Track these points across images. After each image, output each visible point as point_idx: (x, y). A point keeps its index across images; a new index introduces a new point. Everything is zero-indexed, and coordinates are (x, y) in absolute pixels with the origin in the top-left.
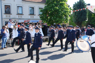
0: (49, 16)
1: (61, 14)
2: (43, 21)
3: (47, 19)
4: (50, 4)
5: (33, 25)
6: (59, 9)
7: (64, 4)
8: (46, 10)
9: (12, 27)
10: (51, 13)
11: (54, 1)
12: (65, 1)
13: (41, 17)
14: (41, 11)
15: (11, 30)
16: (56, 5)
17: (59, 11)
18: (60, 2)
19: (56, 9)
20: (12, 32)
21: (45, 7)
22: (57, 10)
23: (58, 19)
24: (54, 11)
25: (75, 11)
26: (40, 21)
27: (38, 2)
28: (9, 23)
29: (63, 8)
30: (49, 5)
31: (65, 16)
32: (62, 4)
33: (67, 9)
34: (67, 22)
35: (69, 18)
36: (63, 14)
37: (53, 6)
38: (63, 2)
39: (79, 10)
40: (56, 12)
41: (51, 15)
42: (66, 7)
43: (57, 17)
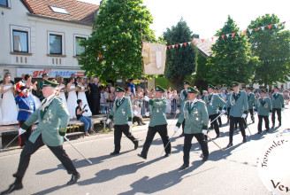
0: (104, 59)
2: (89, 72)
3: (100, 66)
4: (106, 25)
6: (133, 39)
7: (144, 26)
8: (96, 41)
11: (117, 18)
12: (147, 19)
13: (80, 62)
14: (83, 44)
16: (124, 29)
17: (133, 45)
18: (136, 21)
19: (124, 37)
21: (93, 33)
23: (129, 66)
24: (120, 44)
26: (79, 73)
30: (104, 28)
32: (138, 28)
37: (115, 30)
38: (144, 22)
40: (124, 48)
41: (110, 55)
42: (150, 35)
43: (127, 61)
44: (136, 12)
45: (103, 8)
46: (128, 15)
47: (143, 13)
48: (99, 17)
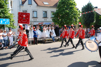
0: (60, 19)
1: (71, 17)
2: (55, 23)
3: (59, 21)
4: (61, 8)
5: (46, 27)
6: (69, 12)
8: (57, 13)
9: (28, 29)
10: (62, 15)
11: (64, 5)
12: (74, 5)
13: (53, 20)
14: (53, 14)
15: (27, 31)
16: (67, 9)
17: (69, 14)
18: (70, 6)
19: (66, 12)
20: (29, 33)
21: (57, 10)
22: (68, 13)
23: (68, 21)
24: (65, 14)
25: (84, 13)
26: (52, 23)
27: (50, 7)
28: (26, 25)
29: (73, 11)
31: (75, 18)
32: (72, 8)
33: (76, 12)
34: (76, 23)
35: (78, 20)
36: (73, 17)
37: (63, 10)
38: (73, 6)
39: (87, 13)
41: (62, 17)
42: (75, 10)
43: (67, 19)
44: (70, 3)
45: (60, 2)
46: (68, 4)
47: (73, 3)
48: (58, 5)
